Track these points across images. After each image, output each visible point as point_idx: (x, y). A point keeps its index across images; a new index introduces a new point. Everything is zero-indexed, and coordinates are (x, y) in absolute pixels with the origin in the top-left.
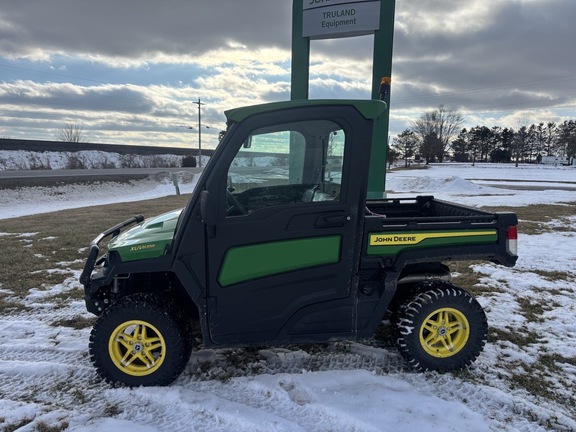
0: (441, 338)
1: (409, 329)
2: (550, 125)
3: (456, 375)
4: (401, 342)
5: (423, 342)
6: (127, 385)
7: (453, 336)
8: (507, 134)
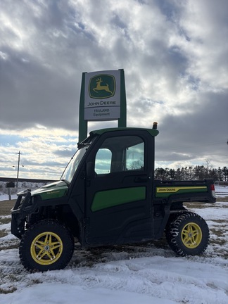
0: (190, 239)
1: (177, 233)
2: (190, 168)
3: (200, 256)
4: (174, 241)
5: (183, 241)
6: (40, 271)
7: (195, 237)
8: (172, 171)
